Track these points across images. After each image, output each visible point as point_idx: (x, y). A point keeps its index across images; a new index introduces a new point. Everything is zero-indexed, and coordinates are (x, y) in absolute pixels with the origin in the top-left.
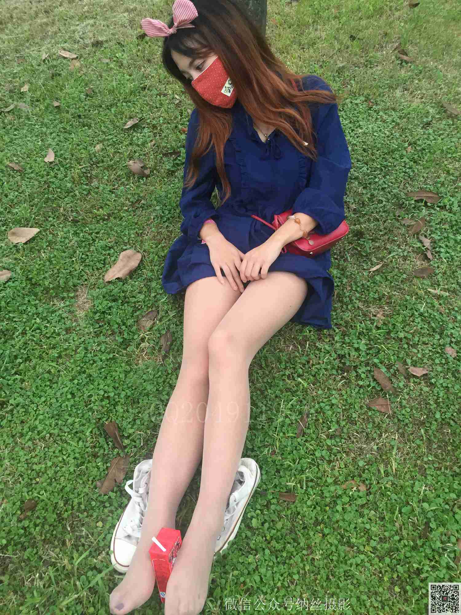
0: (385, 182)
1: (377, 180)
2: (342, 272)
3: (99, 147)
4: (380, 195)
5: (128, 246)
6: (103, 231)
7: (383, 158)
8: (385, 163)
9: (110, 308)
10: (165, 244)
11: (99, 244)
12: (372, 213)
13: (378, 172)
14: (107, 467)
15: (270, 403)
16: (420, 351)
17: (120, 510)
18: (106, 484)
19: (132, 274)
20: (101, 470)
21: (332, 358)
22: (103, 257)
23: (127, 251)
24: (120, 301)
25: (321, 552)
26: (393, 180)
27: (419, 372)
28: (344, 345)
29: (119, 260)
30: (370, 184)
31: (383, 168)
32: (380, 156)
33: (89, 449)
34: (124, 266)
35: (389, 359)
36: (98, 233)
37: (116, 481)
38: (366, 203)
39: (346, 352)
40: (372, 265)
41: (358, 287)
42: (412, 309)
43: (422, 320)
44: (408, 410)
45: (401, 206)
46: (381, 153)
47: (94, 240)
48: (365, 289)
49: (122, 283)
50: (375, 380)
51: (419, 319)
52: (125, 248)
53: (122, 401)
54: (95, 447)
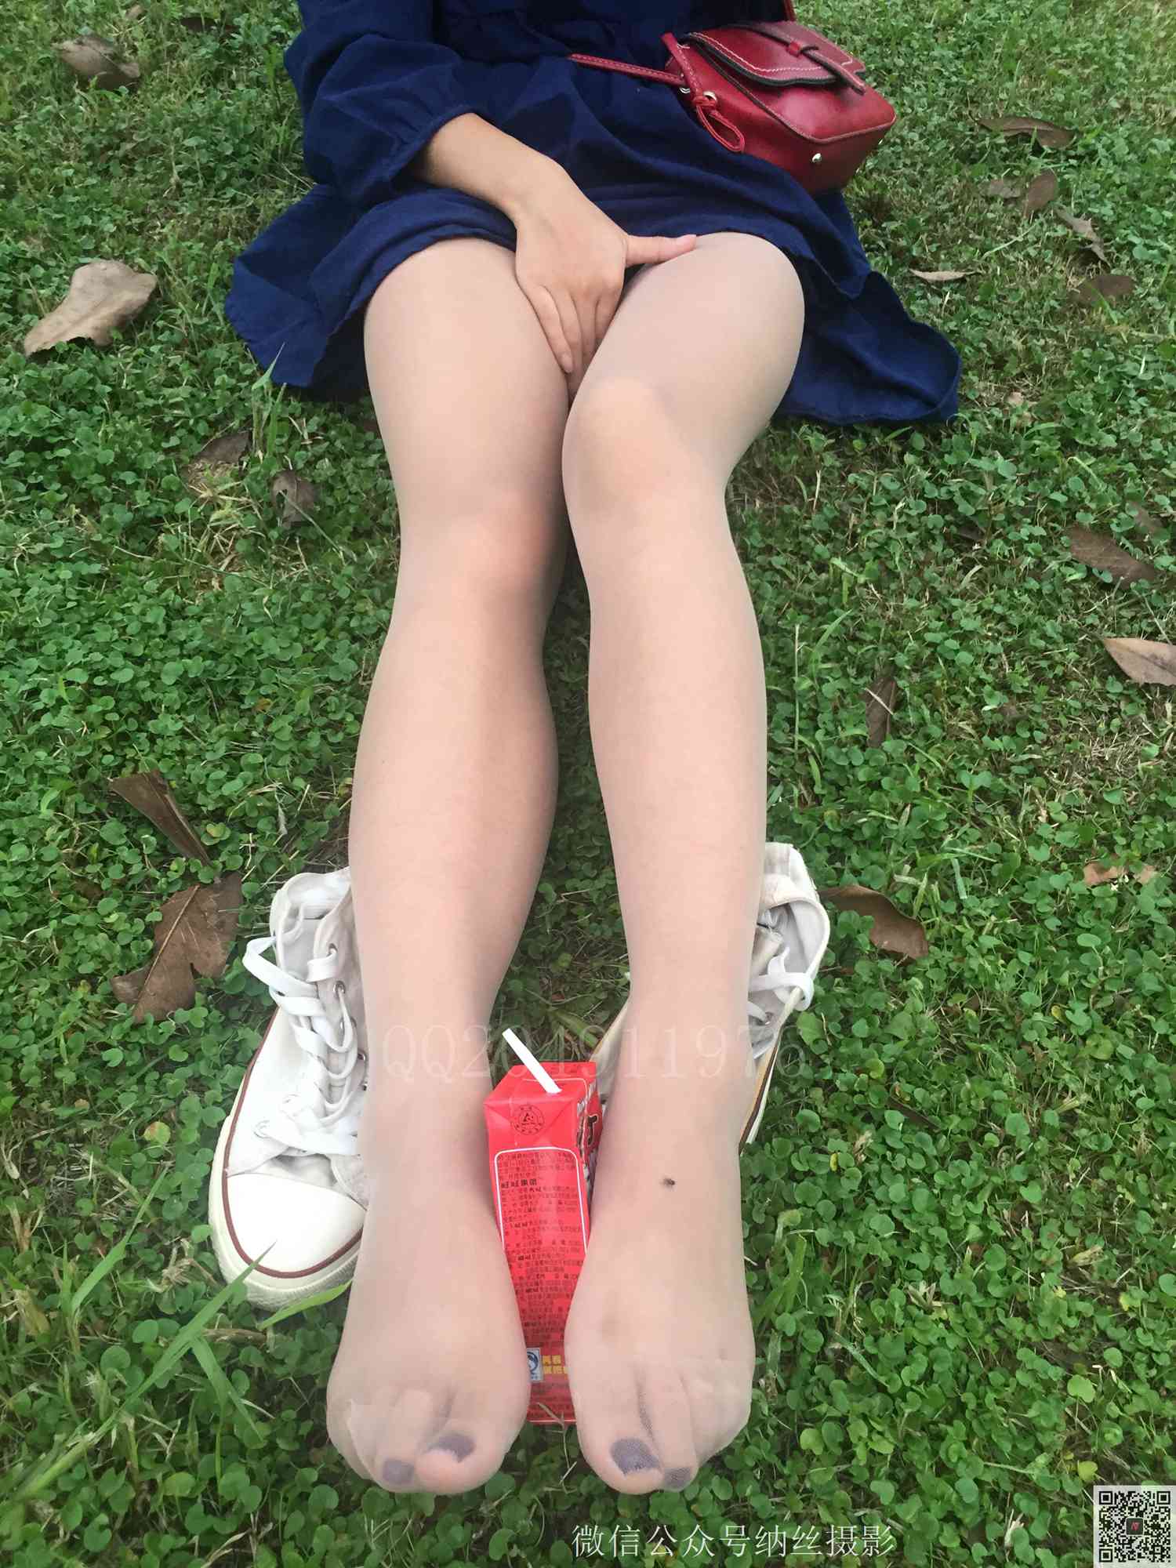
14: (150, 926)
18: (157, 983)
19: (130, 326)
20: (125, 938)
23: (97, 267)
29: (74, 294)
33: (60, 869)
34: (96, 305)
35: (1099, 500)
37: (196, 973)
42: (1111, 376)
49: (95, 355)
51: (1142, 401)
53: (171, 698)
54: (83, 859)
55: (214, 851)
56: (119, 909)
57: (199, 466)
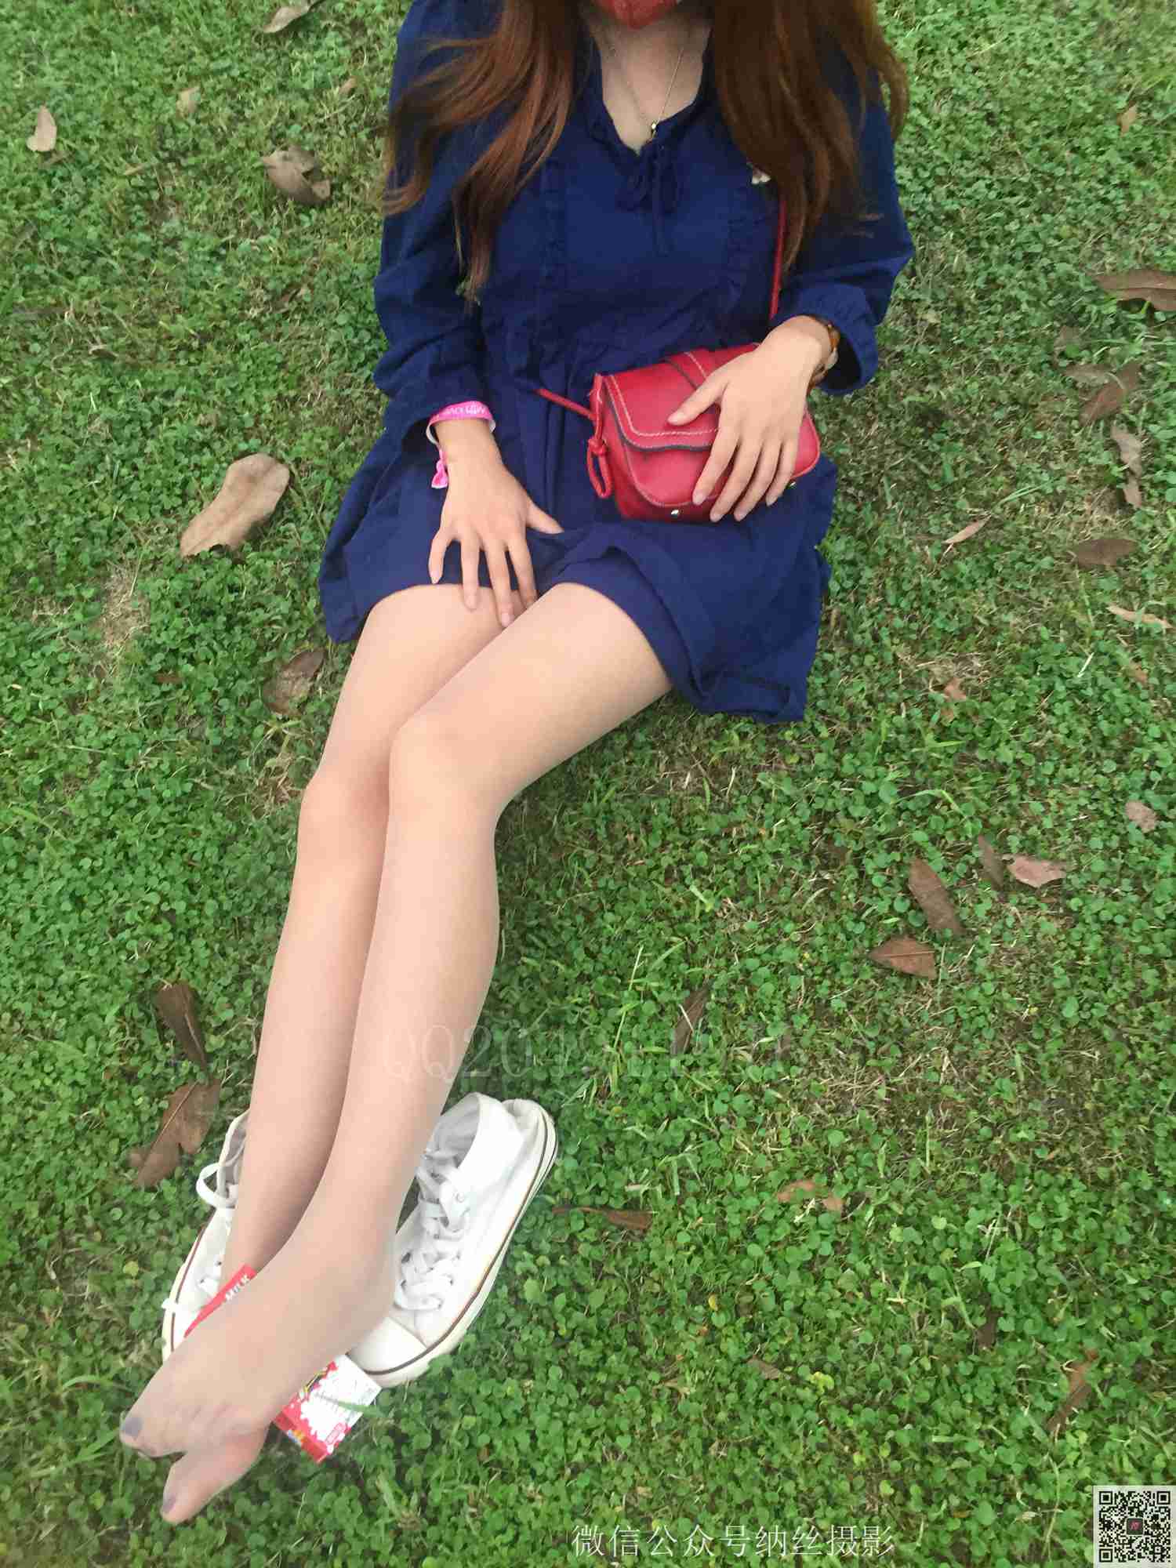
0: (1035, 234)
1: (1013, 226)
2: (863, 545)
3: (188, 98)
4: (1014, 281)
5: (254, 442)
6: (182, 391)
7: (1043, 148)
8: (1047, 167)
9: (192, 640)
10: (359, 439)
11: (170, 434)
12: (983, 341)
13: (1021, 198)
14: (161, 1111)
15: (606, 950)
16: (1054, 807)
17: (186, 1232)
18: (154, 1158)
19: (259, 533)
20: (144, 1118)
21: (795, 822)
22: (181, 477)
23: (248, 461)
24: (222, 619)
25: (700, 1375)
26: (1065, 230)
27: (1036, 873)
28: (837, 784)
29: (225, 489)
30: (991, 239)
31: (1038, 185)
32: (1035, 139)
33: (114, 1062)
34: (238, 506)
35: (957, 831)
36: (169, 395)
37: (181, 1150)
38: (967, 307)
39: (840, 804)
40: (955, 520)
41: (904, 594)
42: (1051, 670)
43: (1075, 708)
44: (989, 987)
45: (1072, 319)
46: (1039, 132)
47: (156, 420)
48: (926, 600)
49: (227, 562)
50: (907, 892)
51: (1067, 704)
52: (243, 446)
53: (209, 924)
54: (130, 1052)
55: (210, 1057)
56: (147, 1093)
57: (286, 674)
